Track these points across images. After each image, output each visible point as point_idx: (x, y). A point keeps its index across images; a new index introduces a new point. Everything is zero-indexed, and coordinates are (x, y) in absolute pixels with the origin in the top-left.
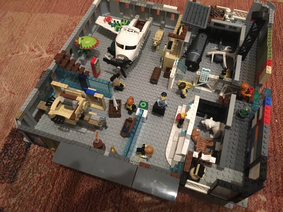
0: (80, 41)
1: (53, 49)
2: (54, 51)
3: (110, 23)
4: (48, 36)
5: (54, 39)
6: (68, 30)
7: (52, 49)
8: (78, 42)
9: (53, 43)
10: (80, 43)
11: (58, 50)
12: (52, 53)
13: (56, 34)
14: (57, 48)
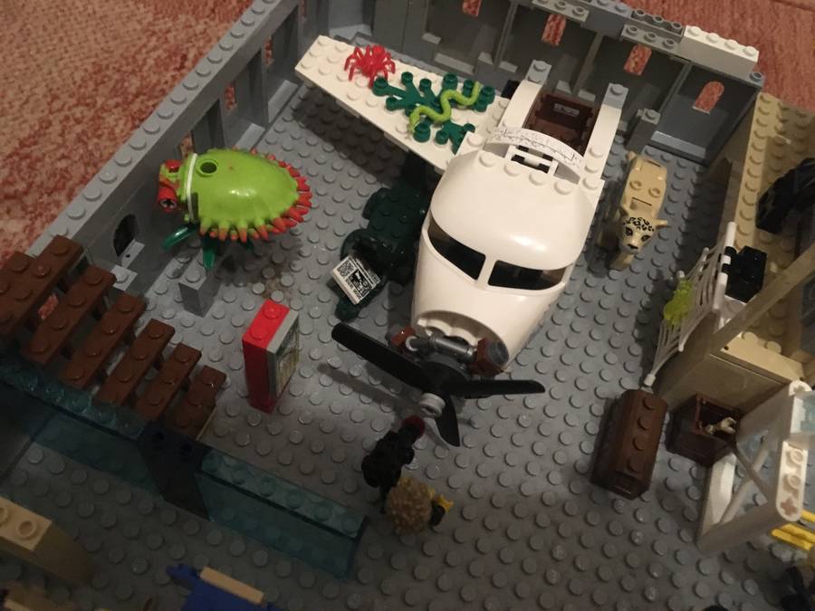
0: (189, 181)
1: (30, 185)
2: (29, 200)
3: (379, 87)
4: (17, 104)
5: (50, 123)
6: (134, 84)
7: (21, 186)
8: (179, 183)
9: (36, 151)
10: (187, 191)
11: (56, 196)
12: (17, 211)
13: (64, 97)
14: (51, 184)
